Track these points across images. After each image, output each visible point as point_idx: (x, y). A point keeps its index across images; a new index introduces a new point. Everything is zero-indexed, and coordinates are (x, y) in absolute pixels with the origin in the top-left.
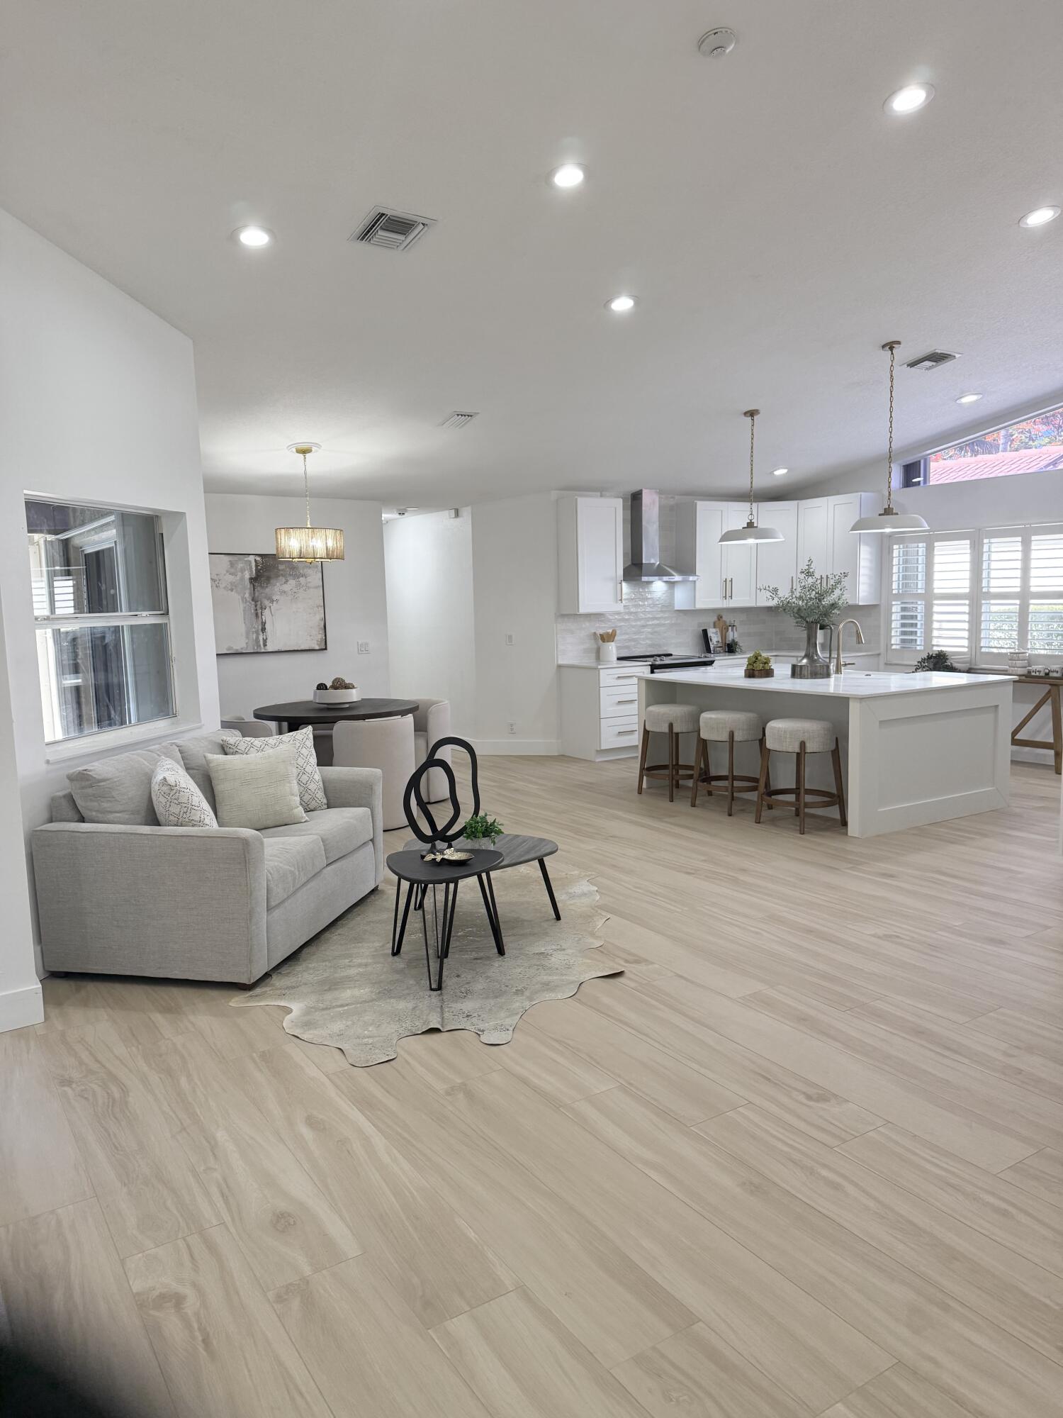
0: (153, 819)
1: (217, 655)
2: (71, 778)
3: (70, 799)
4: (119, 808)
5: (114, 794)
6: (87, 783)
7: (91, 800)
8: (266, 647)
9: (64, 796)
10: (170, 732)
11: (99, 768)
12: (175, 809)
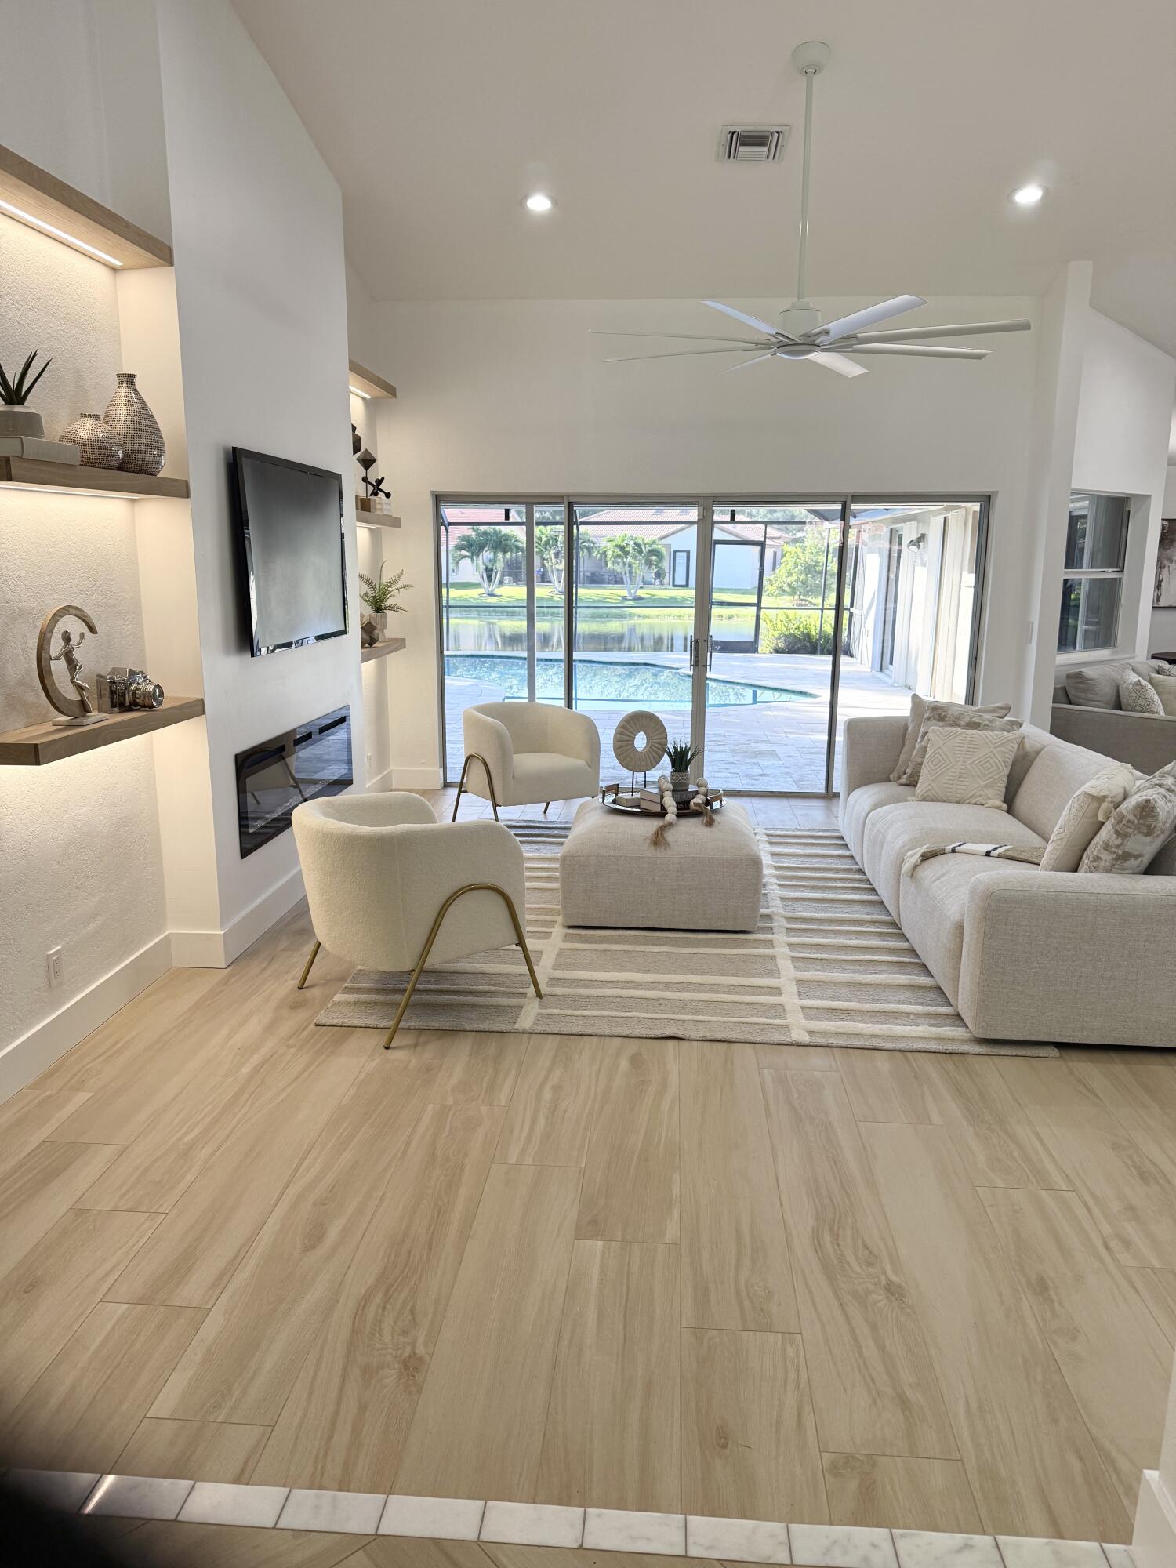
0: (1118, 706)
1: (1153, 607)
2: (1069, 676)
3: (1064, 690)
4: (1098, 699)
5: (1096, 689)
6: (1079, 680)
7: (1081, 692)
8: (1160, 603)
9: (1061, 688)
10: (1111, 658)
11: (1089, 672)
12: (1141, 702)
